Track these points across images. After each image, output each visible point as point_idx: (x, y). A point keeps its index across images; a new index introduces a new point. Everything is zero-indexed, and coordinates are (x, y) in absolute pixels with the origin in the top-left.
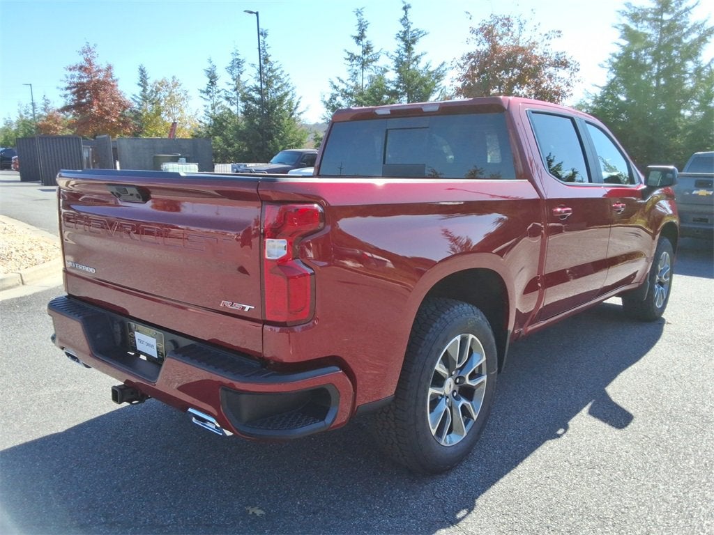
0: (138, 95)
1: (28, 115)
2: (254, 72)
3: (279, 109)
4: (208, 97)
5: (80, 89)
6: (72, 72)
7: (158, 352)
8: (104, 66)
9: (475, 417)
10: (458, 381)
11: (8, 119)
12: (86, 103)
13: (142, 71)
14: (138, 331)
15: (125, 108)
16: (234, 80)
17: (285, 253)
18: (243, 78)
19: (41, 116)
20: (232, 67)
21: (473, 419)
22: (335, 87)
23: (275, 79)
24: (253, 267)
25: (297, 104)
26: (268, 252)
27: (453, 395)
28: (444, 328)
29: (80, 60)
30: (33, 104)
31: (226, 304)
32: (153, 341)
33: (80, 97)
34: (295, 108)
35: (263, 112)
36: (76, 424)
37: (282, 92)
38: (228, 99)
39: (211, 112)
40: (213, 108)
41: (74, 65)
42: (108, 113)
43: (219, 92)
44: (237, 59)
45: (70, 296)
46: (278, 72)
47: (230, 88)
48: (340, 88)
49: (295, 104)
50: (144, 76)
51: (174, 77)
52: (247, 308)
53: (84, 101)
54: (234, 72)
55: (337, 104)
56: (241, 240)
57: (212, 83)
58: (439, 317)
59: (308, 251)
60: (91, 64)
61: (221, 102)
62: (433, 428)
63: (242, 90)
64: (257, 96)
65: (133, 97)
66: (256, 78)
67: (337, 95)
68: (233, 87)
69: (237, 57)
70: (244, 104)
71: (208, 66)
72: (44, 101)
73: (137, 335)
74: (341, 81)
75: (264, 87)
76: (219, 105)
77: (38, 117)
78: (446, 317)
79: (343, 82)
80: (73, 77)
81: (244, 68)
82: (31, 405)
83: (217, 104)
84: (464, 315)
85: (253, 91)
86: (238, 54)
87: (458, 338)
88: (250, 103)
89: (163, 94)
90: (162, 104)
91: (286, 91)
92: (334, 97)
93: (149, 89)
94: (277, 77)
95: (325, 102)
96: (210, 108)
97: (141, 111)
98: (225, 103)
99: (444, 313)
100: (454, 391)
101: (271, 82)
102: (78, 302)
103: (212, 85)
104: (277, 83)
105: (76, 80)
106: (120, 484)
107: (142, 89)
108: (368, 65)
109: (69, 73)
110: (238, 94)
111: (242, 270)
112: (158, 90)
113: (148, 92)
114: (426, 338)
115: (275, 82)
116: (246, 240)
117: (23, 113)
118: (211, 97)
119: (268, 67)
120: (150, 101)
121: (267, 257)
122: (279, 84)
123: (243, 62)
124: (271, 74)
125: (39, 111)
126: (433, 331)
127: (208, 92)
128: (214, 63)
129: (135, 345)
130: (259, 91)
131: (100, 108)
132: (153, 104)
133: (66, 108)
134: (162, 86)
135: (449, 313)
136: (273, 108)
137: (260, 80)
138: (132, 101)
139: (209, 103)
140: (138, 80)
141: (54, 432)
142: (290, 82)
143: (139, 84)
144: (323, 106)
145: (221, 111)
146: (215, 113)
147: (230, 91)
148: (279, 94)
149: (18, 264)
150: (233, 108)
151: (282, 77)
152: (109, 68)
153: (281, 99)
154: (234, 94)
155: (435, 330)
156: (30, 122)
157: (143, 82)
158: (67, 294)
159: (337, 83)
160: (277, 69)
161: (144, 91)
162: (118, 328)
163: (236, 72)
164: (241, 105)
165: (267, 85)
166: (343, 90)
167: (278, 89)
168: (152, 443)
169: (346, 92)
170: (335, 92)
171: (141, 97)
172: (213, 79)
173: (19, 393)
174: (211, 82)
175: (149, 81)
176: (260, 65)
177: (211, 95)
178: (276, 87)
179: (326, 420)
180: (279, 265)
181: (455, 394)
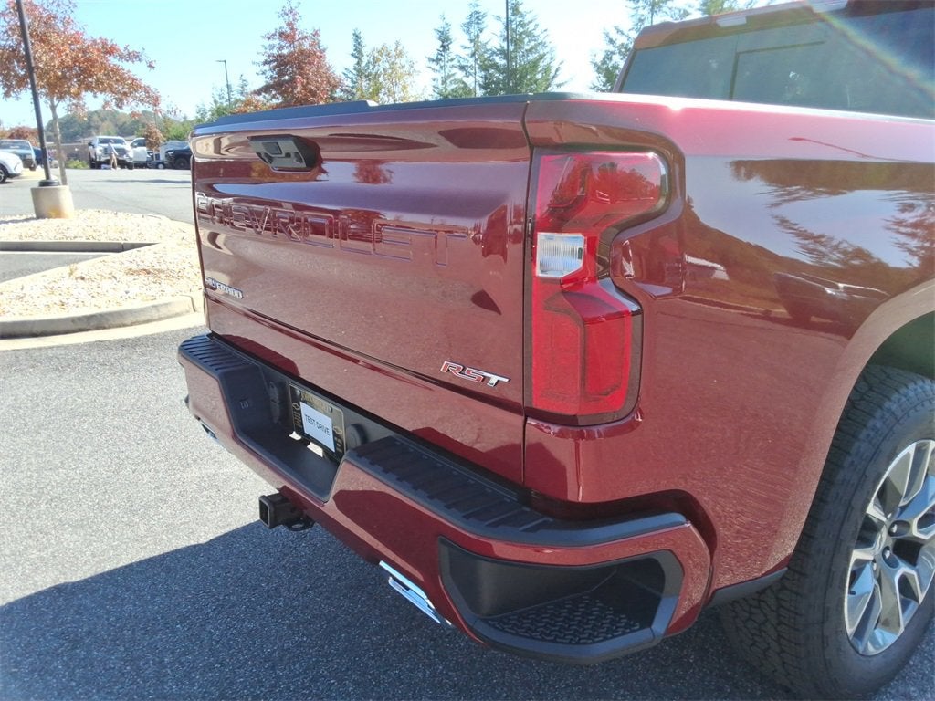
0: (351, 69)
1: (223, 101)
2: (499, 28)
3: (531, 79)
4: (438, 67)
5: (280, 63)
6: (271, 42)
7: (335, 442)
8: (310, 32)
9: (921, 597)
10: (895, 529)
11: (201, 106)
12: (287, 82)
13: (357, 37)
14: (305, 402)
15: (335, 87)
16: (471, 41)
17: (577, 264)
18: (483, 38)
19: (237, 101)
20: (470, 23)
21: (917, 600)
22: (611, 41)
23: (527, 36)
24: (507, 295)
25: (557, 70)
26: (542, 265)
27: (884, 556)
28: (891, 429)
29: (281, 24)
30: (228, 86)
31: (450, 369)
32: (327, 422)
33: (281, 74)
34: (554, 77)
35: (508, 83)
36: (227, 530)
37: (536, 55)
38: (462, 68)
39: (441, 87)
40: (444, 82)
41: (273, 32)
42: (314, 94)
43: (452, 60)
44: (477, 12)
45: (212, 335)
46: (531, 27)
47: (465, 53)
48: (618, 43)
49: (553, 71)
50: (359, 44)
51: (398, 44)
52: (494, 379)
53: (286, 78)
54: (472, 30)
55: (613, 67)
56: (484, 241)
57: (444, 48)
58: (880, 407)
59: (624, 262)
60: (292, 29)
61: (453, 75)
62: (851, 626)
63: (482, 55)
64: (501, 62)
65: (345, 72)
66: (501, 36)
67: (613, 53)
68: (469, 52)
69: (477, 9)
70: (483, 73)
71: (439, 25)
72: (241, 82)
73: (304, 407)
74: (620, 32)
75: (512, 48)
76: (452, 78)
77: (235, 104)
78: (894, 407)
79: (622, 33)
80: (272, 47)
81: (484, 25)
82: (168, 494)
83: (449, 76)
84: (927, 404)
85: (497, 55)
86: (477, 5)
87: (911, 449)
88: (491, 71)
89: (383, 65)
90: (381, 79)
91: (541, 52)
92: (608, 57)
93: (365, 60)
94: (529, 34)
95: (595, 64)
96: (440, 82)
97: (354, 91)
98: (460, 75)
99: (889, 399)
100: (886, 548)
101: (522, 41)
102: (223, 346)
103: (443, 51)
104: (529, 41)
105: (275, 51)
106: (276, 655)
107: (356, 61)
108: (660, 7)
109: (267, 43)
110: (476, 60)
111: (483, 300)
112: (376, 61)
113: (363, 65)
114: (853, 451)
115: (526, 40)
116: (493, 242)
117: (217, 98)
118: (441, 67)
119: (518, 19)
120: (366, 76)
121: (539, 273)
122: (533, 43)
123: (484, 16)
124: (522, 30)
125: (236, 95)
126: (868, 436)
127: (438, 60)
128: (447, 20)
129: (302, 424)
130: (505, 54)
131: (305, 88)
132: (369, 80)
133: (266, 89)
134: (381, 55)
135: (899, 400)
136: (523, 77)
137: (506, 39)
138: (343, 77)
139: (439, 76)
140: (351, 49)
141: (192, 543)
142: (547, 40)
143: (353, 55)
144: (592, 69)
145: (454, 86)
146: (446, 89)
147: (466, 57)
148: (531, 57)
149: (191, 283)
150: (470, 81)
151: (536, 33)
152: (316, 34)
153: (535, 64)
154: (471, 61)
155: (872, 433)
156: (225, 109)
157: (358, 52)
158: (210, 332)
159: (614, 35)
160: (531, 22)
161: (358, 63)
162: (275, 393)
163: (474, 30)
164: (480, 75)
165: (516, 45)
166: (622, 44)
167: (530, 51)
168: (334, 577)
169: (626, 48)
170: (611, 48)
171: (355, 72)
172: (445, 42)
173: (157, 472)
174: (442, 46)
175: (364, 50)
176: (507, 18)
177: (442, 64)
178: (527, 48)
179: (653, 627)
180: (564, 292)
181: (888, 554)
